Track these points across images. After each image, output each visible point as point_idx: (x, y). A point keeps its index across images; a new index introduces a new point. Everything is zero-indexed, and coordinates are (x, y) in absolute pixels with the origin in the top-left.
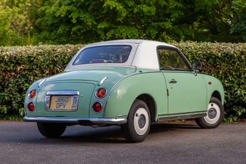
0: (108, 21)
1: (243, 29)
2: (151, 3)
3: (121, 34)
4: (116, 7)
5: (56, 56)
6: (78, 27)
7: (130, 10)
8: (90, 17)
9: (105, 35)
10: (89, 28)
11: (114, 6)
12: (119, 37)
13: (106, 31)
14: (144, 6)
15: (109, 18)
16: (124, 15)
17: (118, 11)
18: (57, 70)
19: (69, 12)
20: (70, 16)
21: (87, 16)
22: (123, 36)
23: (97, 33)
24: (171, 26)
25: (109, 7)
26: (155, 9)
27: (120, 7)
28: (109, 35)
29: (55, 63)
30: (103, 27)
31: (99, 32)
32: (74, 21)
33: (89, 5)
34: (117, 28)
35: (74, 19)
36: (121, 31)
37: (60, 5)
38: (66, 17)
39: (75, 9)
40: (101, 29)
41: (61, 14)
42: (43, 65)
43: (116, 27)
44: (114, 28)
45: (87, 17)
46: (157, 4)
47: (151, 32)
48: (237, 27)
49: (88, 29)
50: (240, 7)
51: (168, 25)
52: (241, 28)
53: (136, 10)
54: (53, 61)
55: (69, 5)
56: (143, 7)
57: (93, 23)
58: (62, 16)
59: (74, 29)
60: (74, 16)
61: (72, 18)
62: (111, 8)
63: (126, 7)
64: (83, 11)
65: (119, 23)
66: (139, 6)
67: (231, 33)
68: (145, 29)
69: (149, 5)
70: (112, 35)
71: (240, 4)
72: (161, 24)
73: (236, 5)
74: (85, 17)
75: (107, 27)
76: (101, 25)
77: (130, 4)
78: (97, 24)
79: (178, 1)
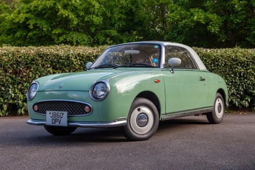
0: (61, 28)
2: (99, 14)
3: (73, 39)
4: (69, 15)
5: (20, 57)
6: (35, 32)
7: (81, 19)
8: (46, 24)
9: (58, 39)
11: (67, 15)
12: (70, 40)
13: (59, 35)
14: (94, 16)
15: (62, 25)
16: (75, 23)
17: (70, 19)
18: (20, 70)
19: (27, 19)
20: (27, 23)
21: (43, 22)
22: (74, 40)
23: (51, 38)
24: (116, 34)
25: (62, 15)
26: (102, 19)
27: (72, 16)
28: (61, 39)
29: (18, 63)
30: (57, 32)
31: (54, 37)
32: (31, 27)
33: (45, 13)
34: (68, 34)
35: (31, 25)
36: (72, 36)
37: (19, 13)
38: (24, 23)
39: (33, 16)
40: (55, 34)
41: (20, 20)
42: (7, 65)
43: (68, 32)
44: (66, 34)
45: (43, 24)
46: (104, 15)
47: (99, 38)
48: (170, 35)
49: (44, 34)
50: (173, 19)
51: (114, 33)
52: (173, 36)
53: (86, 19)
54: (17, 61)
55: (27, 13)
56: (93, 17)
57: (48, 29)
58: (21, 22)
59: (30, 34)
60: (31, 23)
61: (29, 25)
62: (64, 16)
63: (78, 16)
64: (40, 19)
65: (70, 30)
66: (89, 16)
68: (93, 35)
69: (97, 15)
70: (64, 39)
71: (173, 16)
72: (107, 31)
73: (170, 17)
74: (41, 23)
75: (61, 32)
76: (56, 31)
77: (82, 13)
78: (52, 30)
79: (122, 13)
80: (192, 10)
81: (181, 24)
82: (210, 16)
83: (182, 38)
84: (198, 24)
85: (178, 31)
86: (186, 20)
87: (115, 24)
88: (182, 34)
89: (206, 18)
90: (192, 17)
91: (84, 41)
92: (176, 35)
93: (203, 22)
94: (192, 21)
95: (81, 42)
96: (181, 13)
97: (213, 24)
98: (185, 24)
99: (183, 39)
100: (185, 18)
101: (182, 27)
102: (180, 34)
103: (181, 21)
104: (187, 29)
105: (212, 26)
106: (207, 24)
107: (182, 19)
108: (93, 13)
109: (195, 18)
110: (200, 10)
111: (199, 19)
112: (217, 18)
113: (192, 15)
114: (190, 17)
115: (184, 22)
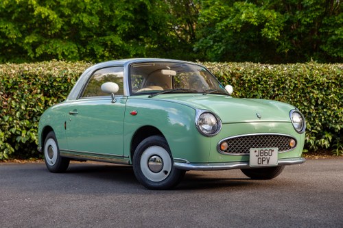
0: (37, 33)
1: (209, 45)
2: (93, 12)
3: (55, 50)
4: (49, 15)
7: (66, 20)
8: (15, 28)
9: (34, 51)
10: (12, 42)
11: (47, 14)
12: (52, 53)
13: (34, 46)
14: (85, 15)
15: (38, 30)
16: (59, 26)
17: (51, 21)
21: (10, 26)
22: (58, 52)
23: (23, 49)
24: (121, 42)
25: (40, 15)
26: (98, 18)
27: (53, 16)
28: (39, 51)
30: (31, 41)
31: (26, 48)
33: (12, 12)
34: (49, 42)
36: (54, 45)
40: (28, 43)
43: (48, 40)
44: (45, 43)
45: (10, 28)
46: (100, 13)
47: (95, 48)
48: (202, 42)
50: (208, 18)
51: (118, 41)
52: (206, 44)
53: (74, 21)
56: (83, 17)
57: (17, 36)
62: (43, 16)
63: (62, 15)
64: (4, 20)
66: (78, 15)
67: (194, 49)
69: (91, 14)
70: (42, 51)
71: (209, 14)
72: (107, 38)
73: (204, 16)
74: (7, 27)
75: (37, 40)
76: (29, 39)
77: (67, 12)
78: (24, 37)
79: (128, 9)
80: (237, 5)
81: (220, 26)
82: (267, 14)
83: (220, 47)
84: (247, 25)
85: (215, 37)
86: (228, 20)
87: (117, 26)
88: (221, 41)
89: (260, 17)
90: (238, 15)
91: (73, 52)
92: (212, 43)
93: (256, 24)
94: (238, 21)
95: (69, 54)
96: (220, 9)
97: (271, 25)
98: (226, 26)
99: (222, 49)
100: (227, 17)
101: (222, 30)
102: (218, 42)
103: (221, 21)
104: (230, 34)
105: (269, 29)
106: (261, 26)
107: (222, 18)
108: (84, 11)
109: (243, 16)
110: (251, 4)
111: (249, 18)
112: (277, 17)
113: (238, 11)
114: (234, 16)
115: (225, 22)
